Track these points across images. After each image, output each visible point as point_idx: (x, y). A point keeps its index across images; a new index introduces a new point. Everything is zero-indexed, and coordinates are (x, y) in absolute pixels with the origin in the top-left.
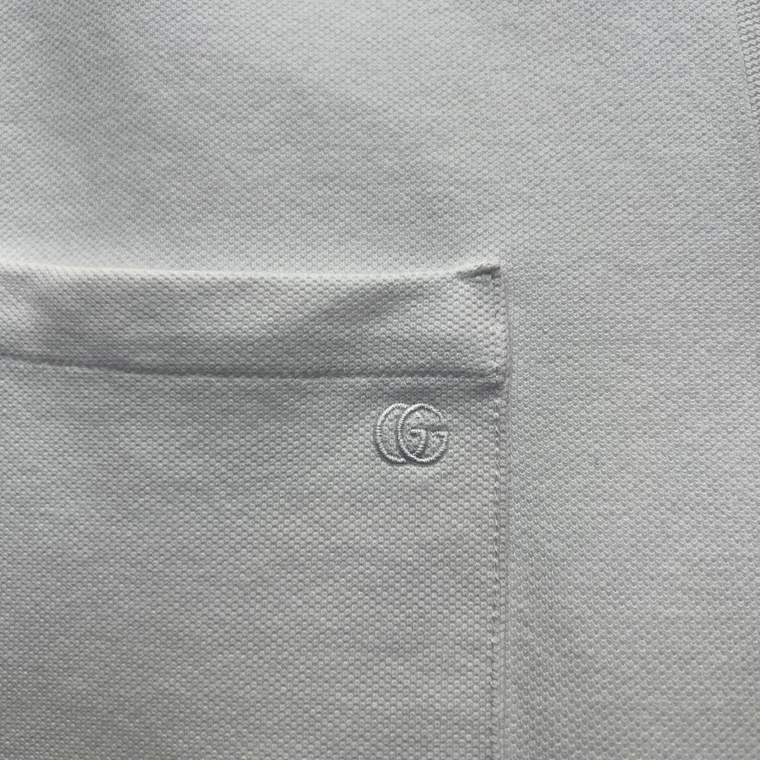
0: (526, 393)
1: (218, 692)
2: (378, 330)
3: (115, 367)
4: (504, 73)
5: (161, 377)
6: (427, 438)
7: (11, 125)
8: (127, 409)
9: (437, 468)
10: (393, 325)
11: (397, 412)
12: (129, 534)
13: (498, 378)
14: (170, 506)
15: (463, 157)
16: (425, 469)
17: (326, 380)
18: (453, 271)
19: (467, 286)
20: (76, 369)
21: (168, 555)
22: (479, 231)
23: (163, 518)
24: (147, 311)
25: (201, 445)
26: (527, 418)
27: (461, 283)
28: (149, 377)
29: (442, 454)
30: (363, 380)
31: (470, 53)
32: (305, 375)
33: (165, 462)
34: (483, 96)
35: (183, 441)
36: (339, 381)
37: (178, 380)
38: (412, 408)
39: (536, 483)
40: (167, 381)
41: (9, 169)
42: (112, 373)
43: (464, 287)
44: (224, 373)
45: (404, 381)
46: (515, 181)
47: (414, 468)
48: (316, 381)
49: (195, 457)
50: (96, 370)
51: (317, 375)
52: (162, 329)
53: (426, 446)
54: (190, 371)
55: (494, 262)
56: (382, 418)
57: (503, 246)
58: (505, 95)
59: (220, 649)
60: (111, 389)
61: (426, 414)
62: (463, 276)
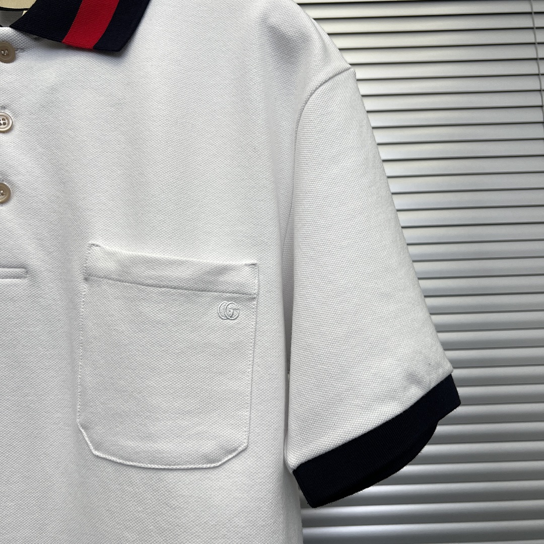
0: (262, 301)
1: (167, 386)
2: (222, 279)
3: (139, 284)
4: (262, 202)
5: (154, 288)
6: (233, 312)
7: (111, 201)
8: (142, 297)
9: (236, 321)
10: (227, 278)
11: (225, 304)
12: (140, 336)
13: (255, 296)
14: (154, 328)
15: (248, 228)
16: (232, 321)
17: (205, 293)
18: (244, 263)
19: (248, 268)
20: (127, 284)
21: (152, 343)
22: (251, 252)
23: (151, 332)
24: (151, 267)
25: (165, 310)
26: (262, 308)
27: (246, 267)
28: (150, 288)
29: (237, 317)
30: (216, 294)
31: (252, 194)
32: (199, 291)
33: (153, 314)
34: (255, 209)
35: (159, 308)
36: (208, 293)
37: (159, 289)
38: (230, 303)
39: (263, 327)
40: (156, 289)
41: (110, 216)
42: (138, 286)
43: (247, 268)
44: (175, 288)
45: (228, 295)
46: (262, 237)
47: (228, 321)
48: (202, 293)
49: (163, 314)
50: (133, 284)
51: (202, 291)
52: (156, 273)
53: (233, 314)
54: (164, 287)
55: (255, 262)
56: (220, 305)
57: (258, 257)
58: (262, 209)
59: (168, 372)
60: (137, 291)
61: (233, 305)
62: (246, 265)
